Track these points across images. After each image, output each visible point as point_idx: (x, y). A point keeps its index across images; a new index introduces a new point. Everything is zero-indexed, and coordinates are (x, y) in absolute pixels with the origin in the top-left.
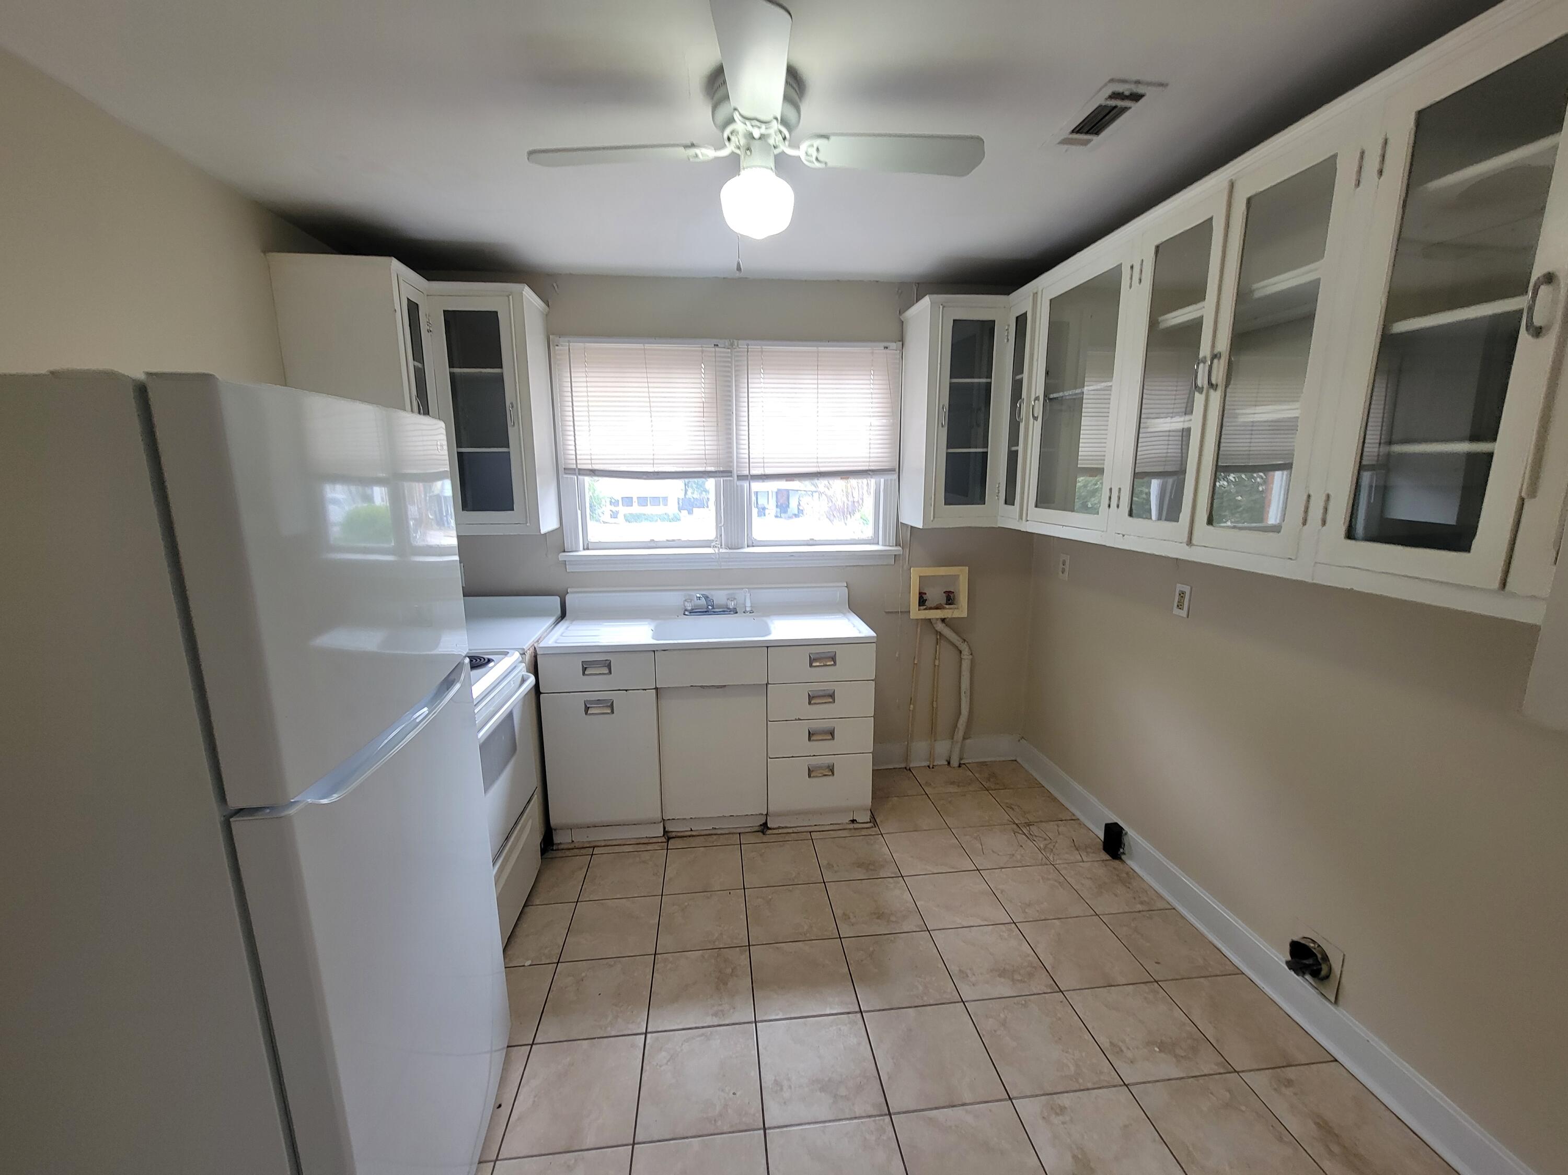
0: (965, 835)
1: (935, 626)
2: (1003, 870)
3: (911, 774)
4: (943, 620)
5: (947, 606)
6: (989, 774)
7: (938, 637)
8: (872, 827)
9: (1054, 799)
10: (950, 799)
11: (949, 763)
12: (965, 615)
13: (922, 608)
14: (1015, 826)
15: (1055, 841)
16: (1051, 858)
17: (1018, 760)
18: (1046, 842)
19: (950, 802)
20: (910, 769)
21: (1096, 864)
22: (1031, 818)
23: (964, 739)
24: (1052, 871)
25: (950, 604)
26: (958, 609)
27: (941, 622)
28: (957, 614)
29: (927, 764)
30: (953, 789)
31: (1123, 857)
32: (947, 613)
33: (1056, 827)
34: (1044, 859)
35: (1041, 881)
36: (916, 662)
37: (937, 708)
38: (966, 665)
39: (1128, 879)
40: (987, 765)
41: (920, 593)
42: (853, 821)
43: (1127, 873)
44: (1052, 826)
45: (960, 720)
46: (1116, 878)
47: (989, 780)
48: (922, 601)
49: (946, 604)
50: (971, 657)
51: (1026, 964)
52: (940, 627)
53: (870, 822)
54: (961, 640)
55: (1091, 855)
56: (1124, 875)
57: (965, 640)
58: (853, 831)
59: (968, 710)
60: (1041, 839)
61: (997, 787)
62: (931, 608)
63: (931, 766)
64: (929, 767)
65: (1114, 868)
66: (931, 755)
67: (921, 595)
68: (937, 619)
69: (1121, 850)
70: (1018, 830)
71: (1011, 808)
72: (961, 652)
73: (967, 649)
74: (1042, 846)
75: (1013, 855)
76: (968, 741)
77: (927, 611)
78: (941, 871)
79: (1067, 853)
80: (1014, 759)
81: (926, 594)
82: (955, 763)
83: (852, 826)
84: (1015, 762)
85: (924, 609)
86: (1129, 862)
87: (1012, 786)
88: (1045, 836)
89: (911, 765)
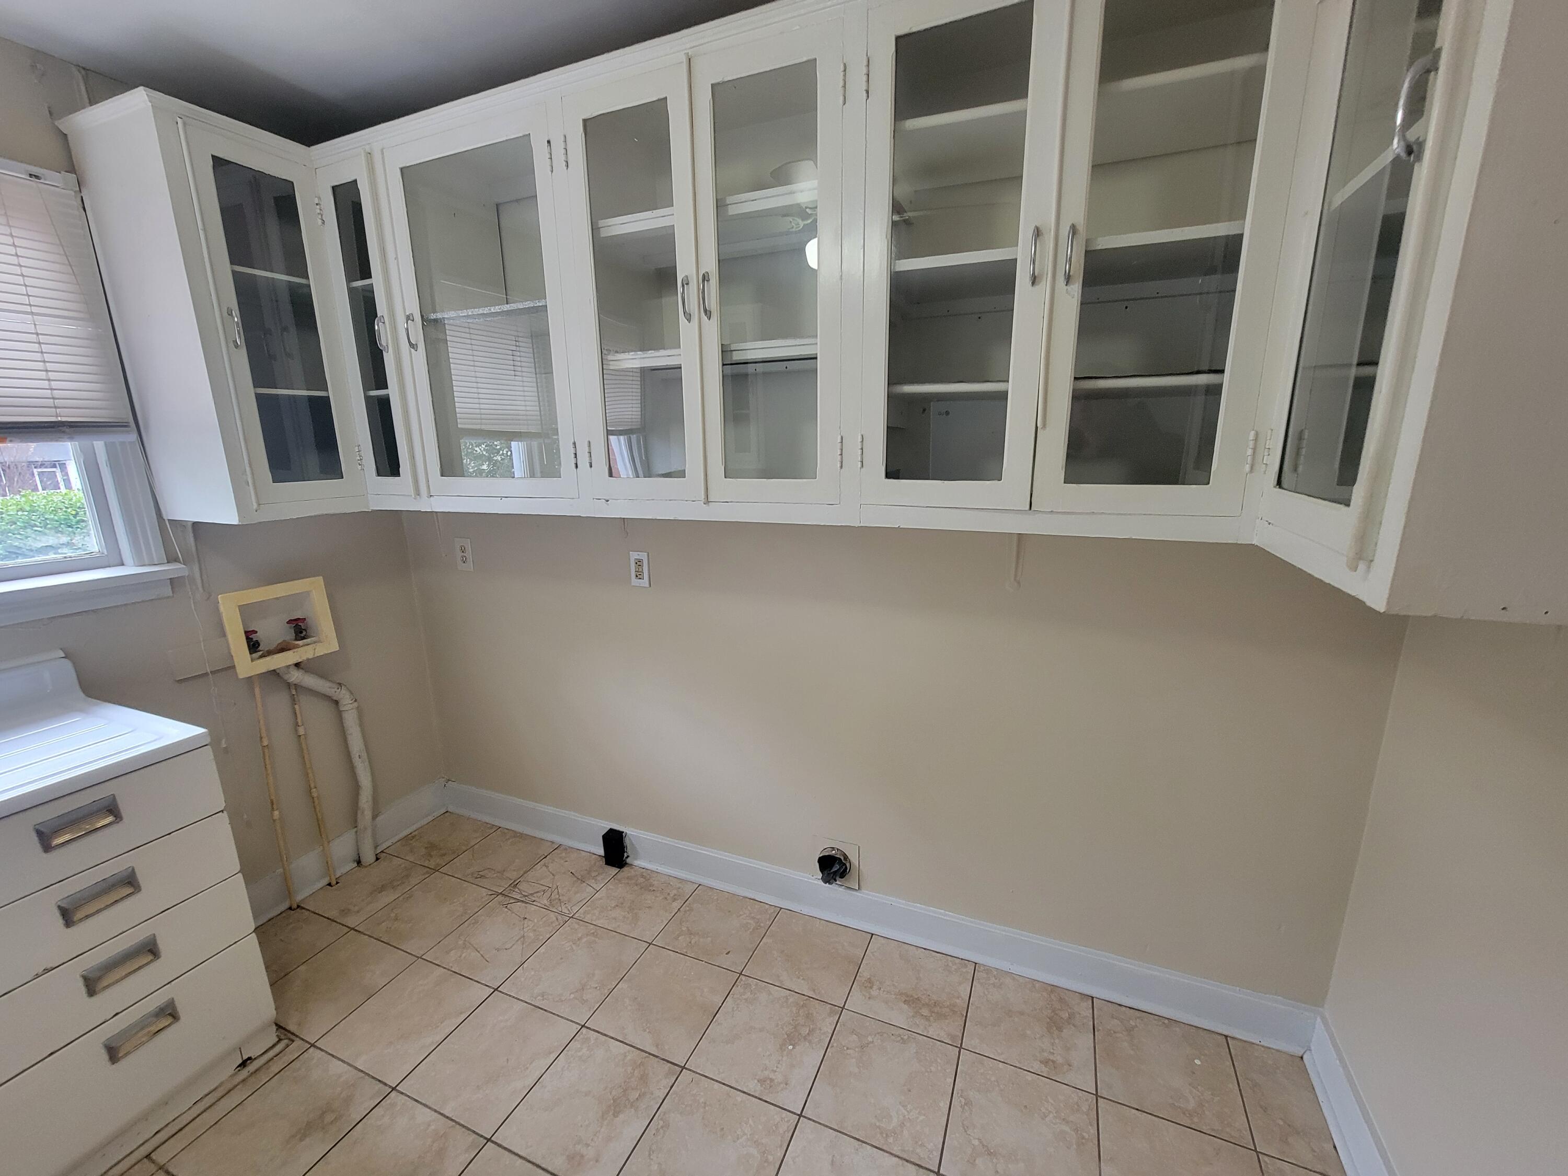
0: (448, 953)
1: (286, 677)
2: (525, 965)
3: (307, 913)
4: (297, 665)
5: (300, 643)
6: (426, 848)
7: (294, 692)
8: (287, 1046)
9: (522, 836)
10: (393, 915)
11: (359, 862)
12: (334, 646)
13: (254, 655)
14: (500, 898)
15: (555, 886)
16: (566, 911)
17: (449, 810)
18: (547, 894)
19: (396, 919)
20: (298, 906)
21: (610, 886)
22: (514, 875)
23: (374, 817)
24: (577, 926)
25: (303, 638)
26: (319, 642)
27: (294, 667)
28: (321, 650)
29: (325, 881)
30: (388, 897)
31: (628, 861)
32: (304, 652)
33: (544, 868)
34: (559, 917)
35: (574, 947)
36: (265, 743)
37: (318, 798)
38: (351, 718)
39: (646, 881)
40: (413, 837)
41: (246, 632)
42: (244, 1064)
43: (642, 876)
44: (540, 870)
45: (360, 797)
46: (636, 888)
47: (431, 856)
48: (253, 646)
49: (296, 639)
50: (356, 704)
51: (629, 1069)
52: (296, 676)
53: (280, 1040)
54: (335, 686)
55: (599, 878)
56: (642, 880)
57: (340, 684)
58: (253, 1079)
59: (370, 779)
60: (539, 894)
61: (447, 859)
62: (270, 653)
63: (334, 882)
64: (330, 885)
65: (628, 878)
66: (328, 866)
67: (248, 634)
68: (288, 667)
69: (626, 855)
70: (507, 900)
71: (481, 877)
72: (337, 703)
73: (348, 696)
74: (546, 902)
75: (524, 936)
76: (379, 819)
77: (268, 659)
78: (448, 1031)
79: (576, 893)
80: (443, 811)
81: (256, 632)
82: (368, 856)
83: (244, 1073)
84: (448, 814)
85: (261, 657)
86: (636, 863)
87: (464, 848)
88: (544, 888)
89: (299, 898)
